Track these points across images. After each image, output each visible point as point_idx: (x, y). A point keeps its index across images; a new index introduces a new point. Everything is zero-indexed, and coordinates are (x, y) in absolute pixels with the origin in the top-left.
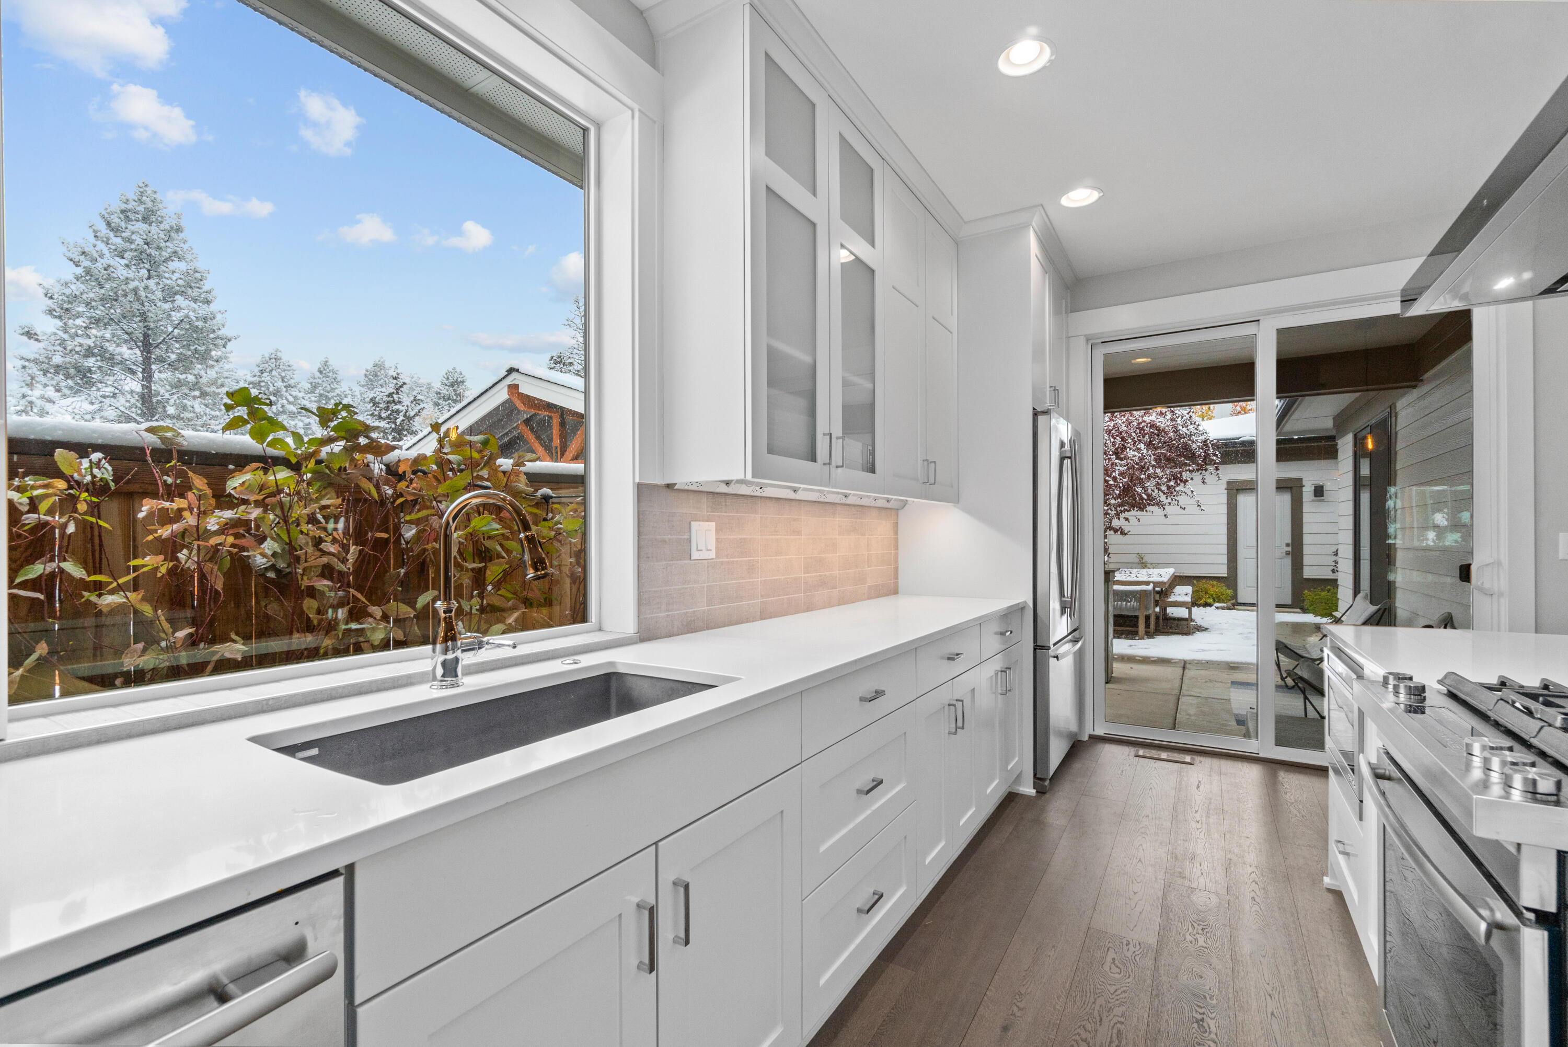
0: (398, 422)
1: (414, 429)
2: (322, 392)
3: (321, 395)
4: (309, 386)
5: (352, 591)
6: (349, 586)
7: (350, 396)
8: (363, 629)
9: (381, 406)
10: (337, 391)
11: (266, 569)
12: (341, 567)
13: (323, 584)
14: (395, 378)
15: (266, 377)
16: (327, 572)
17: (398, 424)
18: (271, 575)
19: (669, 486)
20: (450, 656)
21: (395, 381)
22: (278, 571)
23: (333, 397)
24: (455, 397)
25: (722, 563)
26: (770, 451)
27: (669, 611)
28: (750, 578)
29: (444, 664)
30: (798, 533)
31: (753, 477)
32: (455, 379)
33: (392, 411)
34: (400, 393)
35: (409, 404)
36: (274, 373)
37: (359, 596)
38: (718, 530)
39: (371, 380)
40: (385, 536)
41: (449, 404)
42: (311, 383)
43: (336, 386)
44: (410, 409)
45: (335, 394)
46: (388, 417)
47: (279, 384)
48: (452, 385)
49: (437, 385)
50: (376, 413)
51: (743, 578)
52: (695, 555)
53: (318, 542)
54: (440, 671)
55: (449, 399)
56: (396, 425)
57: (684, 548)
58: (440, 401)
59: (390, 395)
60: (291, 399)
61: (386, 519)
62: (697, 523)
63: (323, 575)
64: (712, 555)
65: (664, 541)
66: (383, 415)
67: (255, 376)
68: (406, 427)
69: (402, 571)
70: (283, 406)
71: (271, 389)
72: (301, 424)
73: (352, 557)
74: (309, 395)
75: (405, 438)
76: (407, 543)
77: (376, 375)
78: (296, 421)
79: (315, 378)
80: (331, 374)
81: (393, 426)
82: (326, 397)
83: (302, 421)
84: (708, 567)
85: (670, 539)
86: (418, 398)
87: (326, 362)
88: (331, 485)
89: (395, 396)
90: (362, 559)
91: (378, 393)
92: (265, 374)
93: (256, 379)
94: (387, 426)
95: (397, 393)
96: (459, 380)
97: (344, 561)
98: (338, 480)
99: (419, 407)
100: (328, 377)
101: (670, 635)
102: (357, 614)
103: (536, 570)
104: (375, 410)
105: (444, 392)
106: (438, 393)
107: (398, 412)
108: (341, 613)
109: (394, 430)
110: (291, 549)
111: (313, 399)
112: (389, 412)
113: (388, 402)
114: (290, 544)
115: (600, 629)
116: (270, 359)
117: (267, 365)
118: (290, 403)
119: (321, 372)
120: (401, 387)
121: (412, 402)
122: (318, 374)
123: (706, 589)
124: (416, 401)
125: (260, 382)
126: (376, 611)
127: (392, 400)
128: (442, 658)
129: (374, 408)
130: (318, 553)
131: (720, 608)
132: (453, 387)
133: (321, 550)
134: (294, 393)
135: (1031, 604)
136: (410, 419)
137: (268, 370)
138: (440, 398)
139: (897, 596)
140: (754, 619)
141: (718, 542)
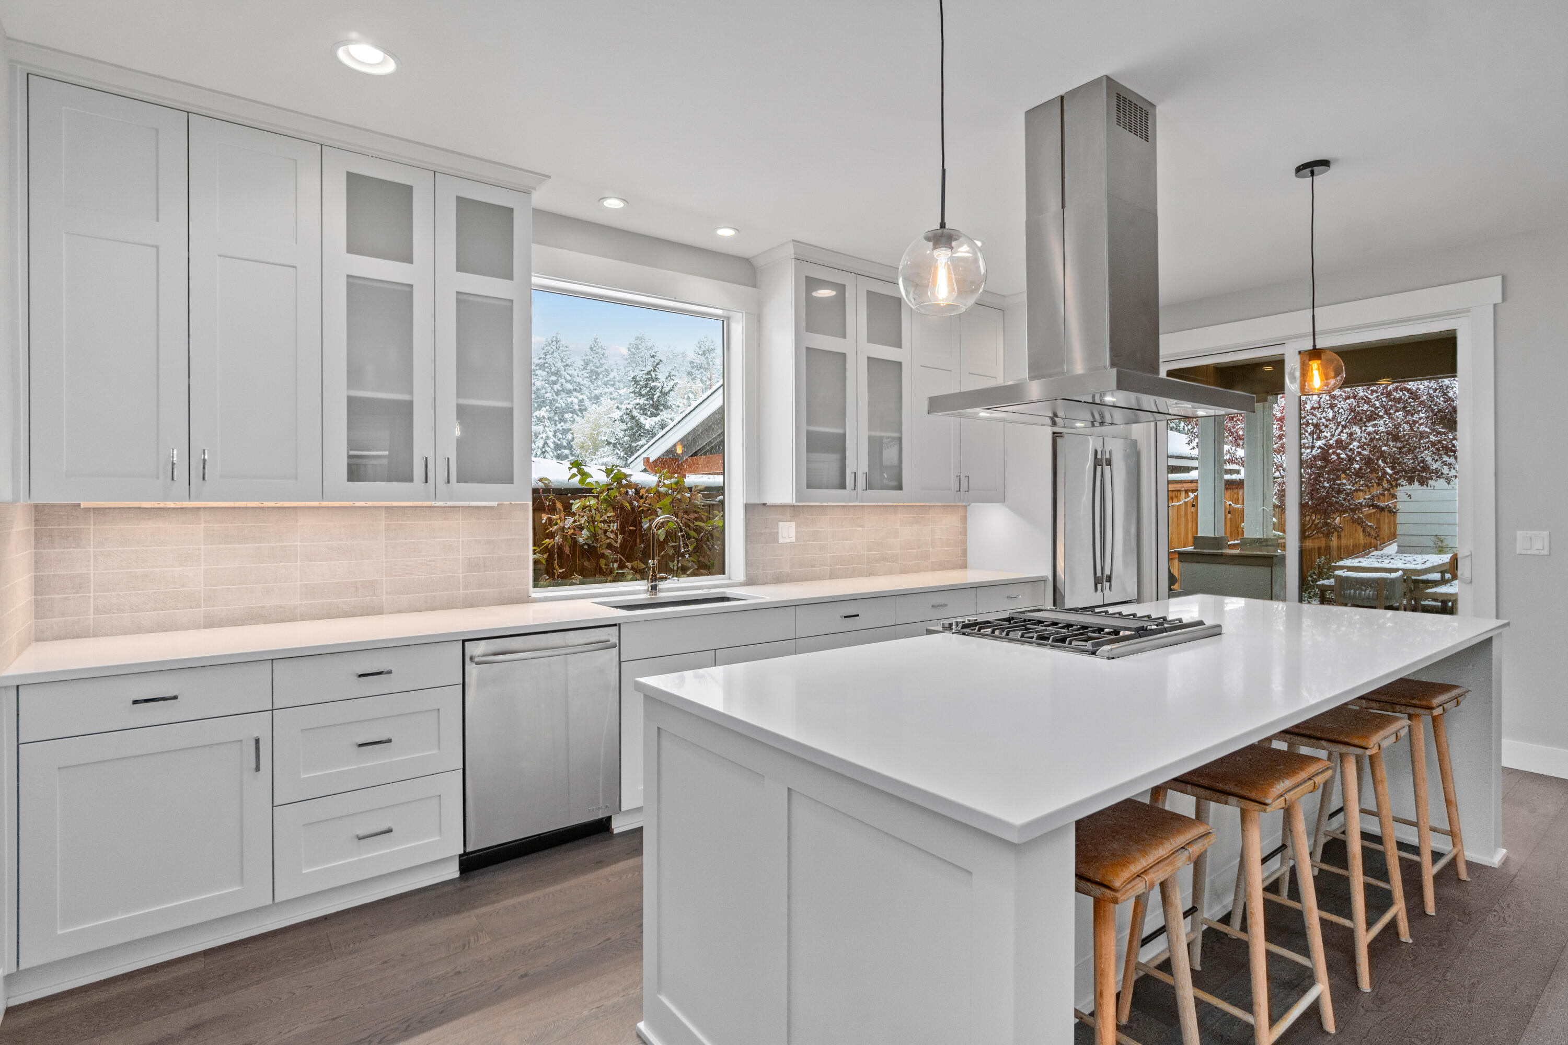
0: (655, 398)
1: (669, 404)
2: (592, 368)
3: (592, 371)
4: (582, 363)
5: (619, 555)
6: (618, 553)
7: (615, 370)
8: (624, 573)
9: (641, 383)
10: (605, 367)
11: (584, 544)
12: (615, 544)
13: (608, 552)
14: (653, 356)
15: (549, 359)
16: (609, 546)
17: (655, 400)
18: (586, 547)
19: (764, 504)
20: (654, 583)
21: (652, 359)
22: (589, 545)
23: (601, 372)
24: (706, 366)
25: (800, 545)
26: (809, 487)
27: (764, 570)
28: (821, 555)
29: (652, 586)
30: (863, 526)
31: (796, 502)
32: (707, 347)
33: (651, 388)
34: (657, 370)
35: (665, 380)
36: (555, 354)
37: (622, 558)
38: (796, 527)
39: (634, 354)
40: (634, 529)
41: (702, 373)
42: (584, 360)
43: (604, 361)
44: (665, 385)
45: (603, 369)
46: (647, 394)
47: (560, 365)
48: (704, 353)
49: (691, 355)
50: (637, 390)
51: (815, 554)
52: (781, 541)
53: (605, 531)
54: (650, 588)
55: (701, 368)
56: (654, 401)
57: (775, 537)
58: (693, 371)
59: (649, 373)
60: (568, 378)
61: (635, 520)
62: (783, 523)
63: (607, 548)
64: (793, 540)
65: (761, 534)
66: (643, 392)
67: (540, 358)
68: (662, 402)
69: (643, 545)
70: (562, 385)
71: (553, 370)
72: (576, 401)
73: (619, 540)
74: (583, 372)
75: (661, 413)
76: (645, 531)
77: (638, 348)
78: (573, 399)
79: (587, 355)
80: (600, 351)
81: (651, 402)
82: (596, 372)
83: (577, 397)
84: (791, 548)
85: (766, 533)
86: (672, 374)
87: (596, 339)
88: (611, 505)
89: (653, 373)
90: (624, 540)
91: (638, 372)
92: (548, 357)
93: (542, 361)
94: (646, 402)
95: (655, 371)
96: (710, 348)
97: (616, 541)
98: (614, 503)
99: (672, 383)
100: (597, 353)
102: (622, 566)
103: (685, 548)
104: (636, 388)
105: (696, 361)
106: (692, 362)
107: (654, 388)
108: (616, 565)
109: (652, 406)
110: (594, 536)
111: (586, 375)
112: (648, 389)
113: (647, 380)
114: (595, 534)
115: (730, 579)
116: (552, 342)
117: (549, 348)
118: (567, 381)
119: (591, 349)
120: (658, 364)
121: (667, 378)
122: (589, 352)
123: (789, 560)
124: (670, 377)
125: (544, 363)
126: (629, 565)
127: (650, 377)
128: (651, 584)
129: (635, 386)
130: (606, 538)
131: (798, 569)
132: (705, 355)
133: (607, 536)
134: (570, 372)
135: (1051, 578)
136: (666, 394)
137: (550, 352)
138: (692, 367)
139: (965, 570)
140: (824, 579)
141: (797, 533)
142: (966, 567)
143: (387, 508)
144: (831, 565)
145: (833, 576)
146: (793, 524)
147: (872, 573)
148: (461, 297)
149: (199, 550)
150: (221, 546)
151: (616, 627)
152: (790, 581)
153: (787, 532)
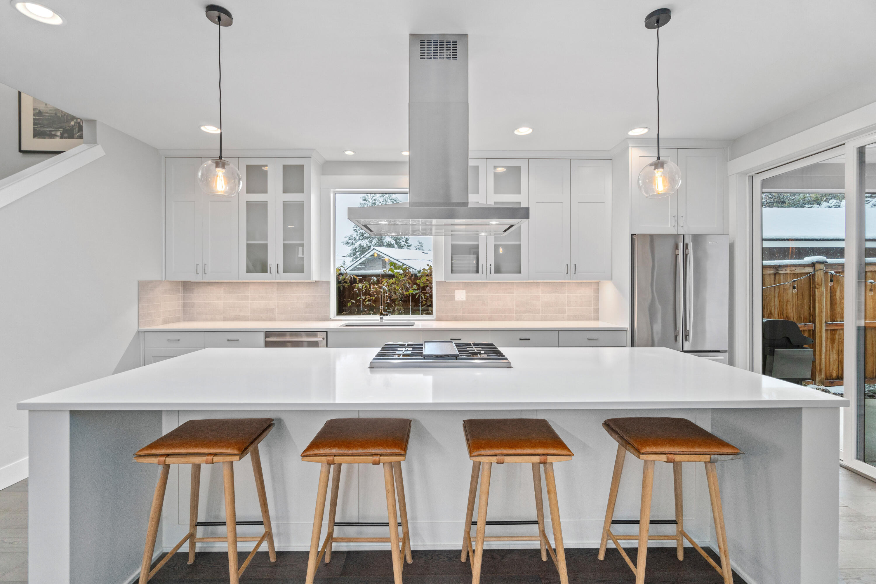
25: (469, 302)
26: (453, 272)
27: (448, 314)
28: (483, 308)
38: (466, 292)
51: (479, 307)
52: (456, 299)
57: (453, 298)
64: (465, 299)
84: (463, 303)
85: (447, 295)
101: (448, 320)
115: (435, 317)
123: (462, 309)
128: (379, 317)
131: (468, 316)
135: (630, 330)
139: (598, 321)
140: (484, 320)
141: (467, 296)
142: (598, 320)
143: (277, 282)
144: (489, 313)
145: (490, 319)
146: (464, 291)
147: (518, 319)
148: (285, 203)
149: (222, 296)
150: (228, 295)
151: (325, 333)
152: (463, 320)
153: (460, 295)
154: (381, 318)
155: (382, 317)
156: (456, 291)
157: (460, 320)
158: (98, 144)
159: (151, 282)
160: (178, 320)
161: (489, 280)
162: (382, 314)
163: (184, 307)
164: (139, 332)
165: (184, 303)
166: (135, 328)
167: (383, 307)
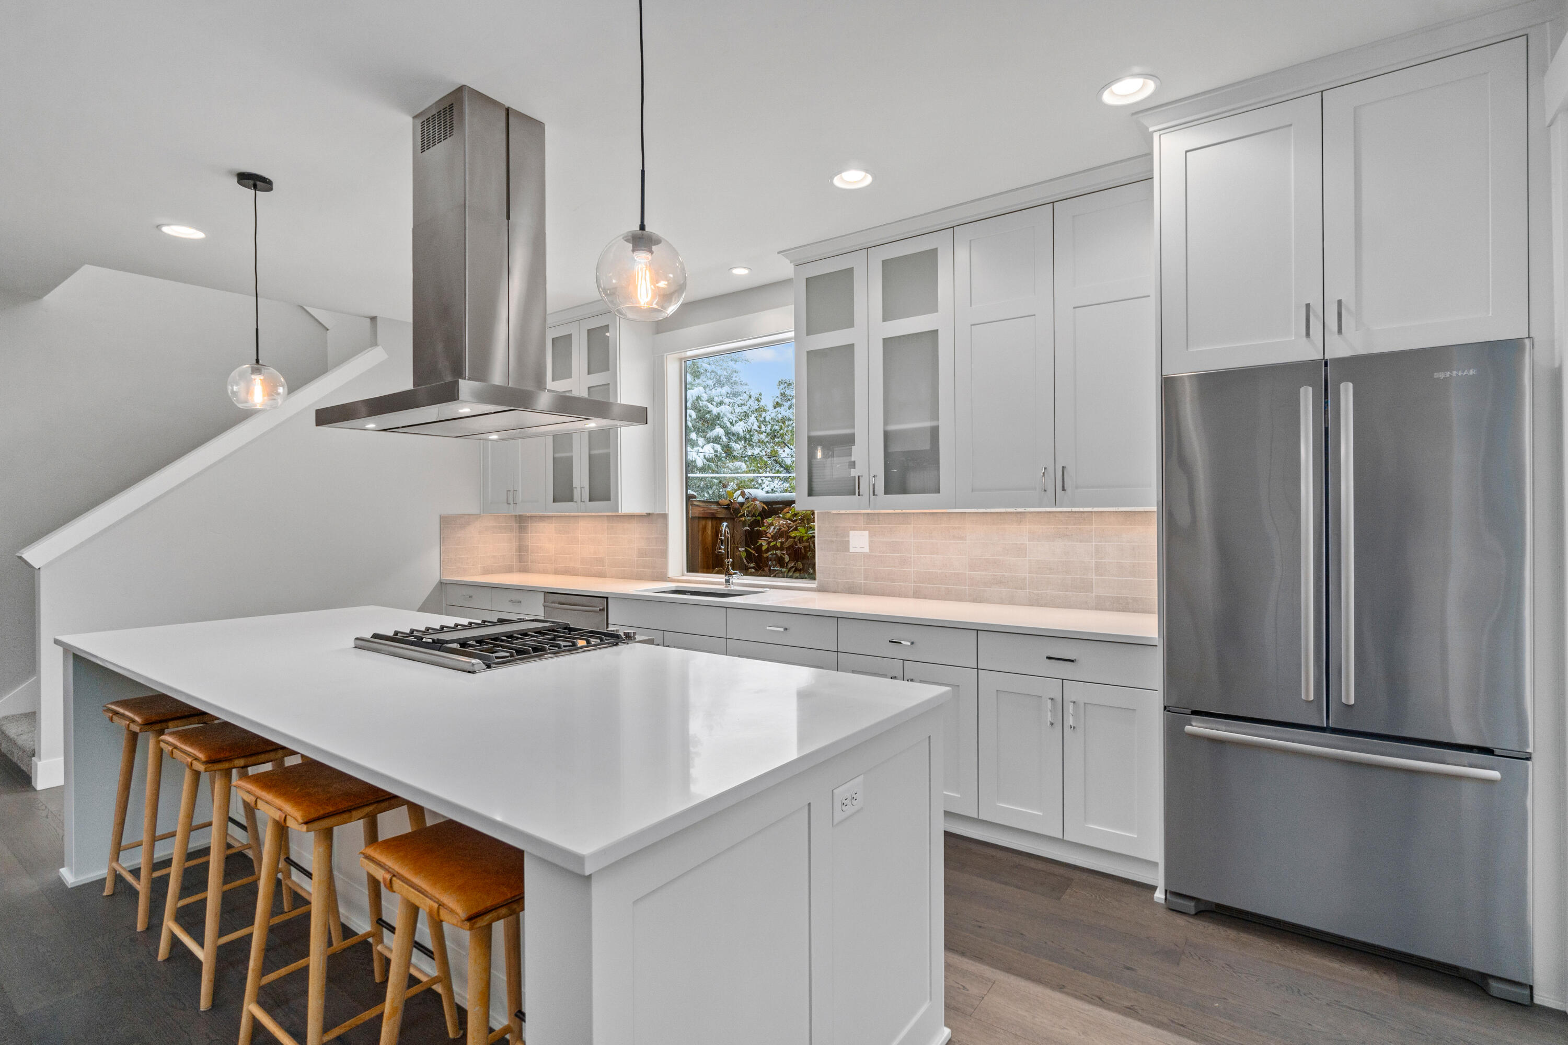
25: (876, 556)
26: (811, 494)
27: (835, 579)
28: (902, 568)
29: (726, 579)
38: (871, 535)
51: (895, 567)
52: (852, 550)
57: (845, 545)
62: (853, 531)
64: (867, 550)
65: (832, 541)
84: (864, 558)
85: (836, 540)
101: (836, 592)
123: (862, 570)
131: (874, 584)
140: (906, 596)
141: (871, 543)
144: (915, 582)
145: (917, 594)
146: (867, 533)
147: (976, 599)
148: (591, 389)
151: (606, 599)
152: (864, 594)
153: (859, 541)
154: (727, 581)
155: (729, 579)
156: (852, 533)
157: (860, 593)
158: (378, 346)
159: (462, 516)
160: (510, 570)
161: (875, 509)
162: (727, 573)
163: (519, 552)
164: (441, 583)
165: (520, 546)
166: (435, 579)
167: (731, 560)
